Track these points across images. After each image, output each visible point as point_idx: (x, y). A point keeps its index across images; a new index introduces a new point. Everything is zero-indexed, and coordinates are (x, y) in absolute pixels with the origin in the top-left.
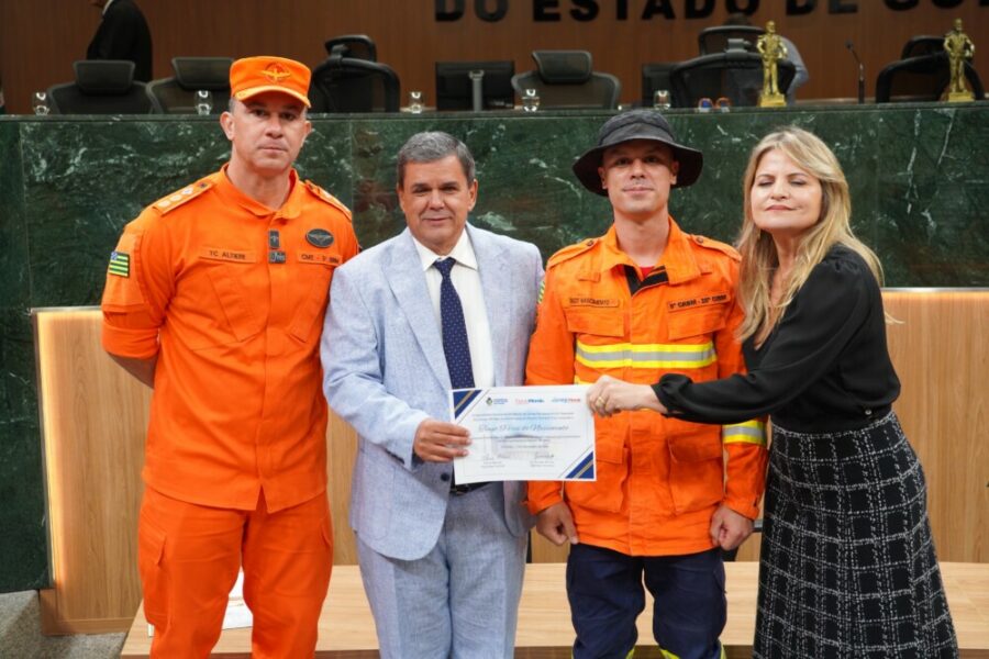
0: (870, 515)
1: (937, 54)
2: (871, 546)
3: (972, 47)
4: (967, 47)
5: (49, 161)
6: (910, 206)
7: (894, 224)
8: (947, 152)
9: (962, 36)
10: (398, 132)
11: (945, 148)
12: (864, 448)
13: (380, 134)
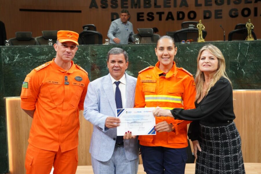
0: (229, 149)
1: (244, 28)
2: (229, 157)
3: (253, 26)
4: (252, 26)
5: (9, 58)
6: (238, 68)
7: (234, 73)
8: (248, 54)
9: (251, 23)
10: (102, 49)
11: (247, 52)
12: (227, 131)
13: (98, 50)
